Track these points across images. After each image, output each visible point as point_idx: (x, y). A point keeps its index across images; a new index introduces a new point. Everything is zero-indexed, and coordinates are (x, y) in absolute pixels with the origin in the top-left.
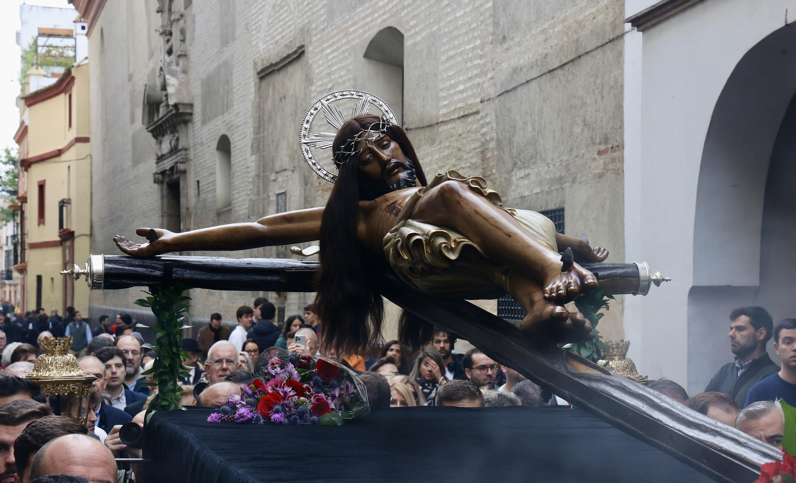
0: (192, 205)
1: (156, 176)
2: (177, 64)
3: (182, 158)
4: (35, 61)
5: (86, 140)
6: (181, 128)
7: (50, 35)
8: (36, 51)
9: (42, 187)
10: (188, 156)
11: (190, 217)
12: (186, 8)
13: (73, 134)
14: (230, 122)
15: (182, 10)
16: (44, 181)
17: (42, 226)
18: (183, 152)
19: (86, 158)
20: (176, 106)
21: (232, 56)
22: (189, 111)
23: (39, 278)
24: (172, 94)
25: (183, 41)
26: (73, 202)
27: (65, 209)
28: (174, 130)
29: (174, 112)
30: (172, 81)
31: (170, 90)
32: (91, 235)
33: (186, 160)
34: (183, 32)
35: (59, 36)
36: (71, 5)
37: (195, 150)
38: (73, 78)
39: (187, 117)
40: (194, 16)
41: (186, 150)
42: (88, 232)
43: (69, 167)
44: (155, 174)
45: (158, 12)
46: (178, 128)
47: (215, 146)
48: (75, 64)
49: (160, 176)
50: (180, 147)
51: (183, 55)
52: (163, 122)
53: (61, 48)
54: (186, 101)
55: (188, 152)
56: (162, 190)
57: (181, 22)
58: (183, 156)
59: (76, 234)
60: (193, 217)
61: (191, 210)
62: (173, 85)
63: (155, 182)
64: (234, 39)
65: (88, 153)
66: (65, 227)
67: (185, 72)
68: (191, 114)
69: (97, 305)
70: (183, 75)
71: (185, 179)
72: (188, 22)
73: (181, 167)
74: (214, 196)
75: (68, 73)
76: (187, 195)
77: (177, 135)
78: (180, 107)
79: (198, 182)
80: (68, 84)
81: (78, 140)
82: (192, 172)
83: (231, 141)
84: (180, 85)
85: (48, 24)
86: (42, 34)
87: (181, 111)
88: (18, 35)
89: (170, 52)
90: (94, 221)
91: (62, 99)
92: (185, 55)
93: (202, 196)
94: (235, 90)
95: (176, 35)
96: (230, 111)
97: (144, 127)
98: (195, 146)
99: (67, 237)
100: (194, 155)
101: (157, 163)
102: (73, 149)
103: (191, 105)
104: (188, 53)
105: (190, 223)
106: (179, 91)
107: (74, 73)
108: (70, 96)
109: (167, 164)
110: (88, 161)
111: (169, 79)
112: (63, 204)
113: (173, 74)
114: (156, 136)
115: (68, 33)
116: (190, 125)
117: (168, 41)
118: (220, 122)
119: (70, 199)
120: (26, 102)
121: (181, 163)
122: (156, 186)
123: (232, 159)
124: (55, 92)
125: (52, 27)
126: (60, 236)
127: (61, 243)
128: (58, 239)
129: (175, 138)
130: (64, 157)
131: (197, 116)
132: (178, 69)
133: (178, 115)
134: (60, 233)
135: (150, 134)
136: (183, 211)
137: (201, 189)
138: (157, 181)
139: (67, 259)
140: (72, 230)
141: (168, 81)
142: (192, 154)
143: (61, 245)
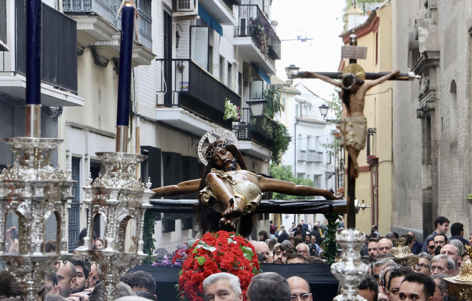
0: (439, 139)
1: (419, 112)
2: (430, 17)
3: (431, 98)
4: (353, 2)
6: (431, 71)
10: (436, 96)
11: (438, 148)
13: (378, 69)
18: (432, 93)
19: (387, 91)
20: (425, 53)
21: (458, 14)
22: (436, 57)
24: (422, 43)
26: (378, 131)
27: (371, 137)
28: (427, 73)
29: (424, 58)
30: (423, 31)
31: (421, 40)
32: (392, 161)
33: (434, 100)
37: (440, 91)
38: (378, 19)
39: (435, 63)
41: (434, 91)
42: (390, 159)
43: (375, 99)
44: (418, 110)
46: (430, 72)
47: (449, 89)
48: (380, 6)
49: (421, 112)
50: (430, 89)
51: (434, 9)
52: (419, 66)
54: (435, 49)
55: (436, 93)
56: (423, 124)
58: (432, 96)
59: (380, 161)
60: (439, 148)
61: (438, 142)
62: (424, 35)
65: (389, 86)
66: (371, 154)
67: (435, 23)
68: (438, 60)
69: (396, 226)
70: (433, 26)
71: (434, 115)
73: (431, 105)
74: (449, 131)
75: (374, 14)
76: (435, 130)
77: (428, 77)
78: (429, 54)
79: (442, 118)
80: (375, 23)
82: (439, 110)
83: (457, 85)
84: (430, 35)
87: (429, 58)
89: (426, 6)
90: (394, 148)
91: (372, 36)
92: (436, 9)
93: (444, 130)
96: (456, 60)
98: (441, 87)
99: (373, 162)
100: (441, 95)
101: (420, 101)
103: (438, 52)
104: (438, 7)
105: (437, 153)
106: (429, 40)
107: (378, 14)
108: (377, 35)
109: (424, 102)
110: (390, 93)
111: (421, 30)
112: (370, 133)
113: (424, 25)
116: (437, 68)
118: (452, 68)
119: (375, 129)
120: (344, 39)
121: (430, 102)
122: (419, 119)
123: (457, 100)
124: (366, 31)
126: (368, 162)
127: (370, 168)
128: (367, 165)
129: (427, 80)
131: (442, 63)
132: (430, 20)
133: (427, 61)
134: (368, 159)
136: (433, 143)
137: (444, 124)
138: (419, 117)
139: (374, 183)
140: (377, 157)
141: (420, 33)
142: (439, 94)
143: (370, 170)
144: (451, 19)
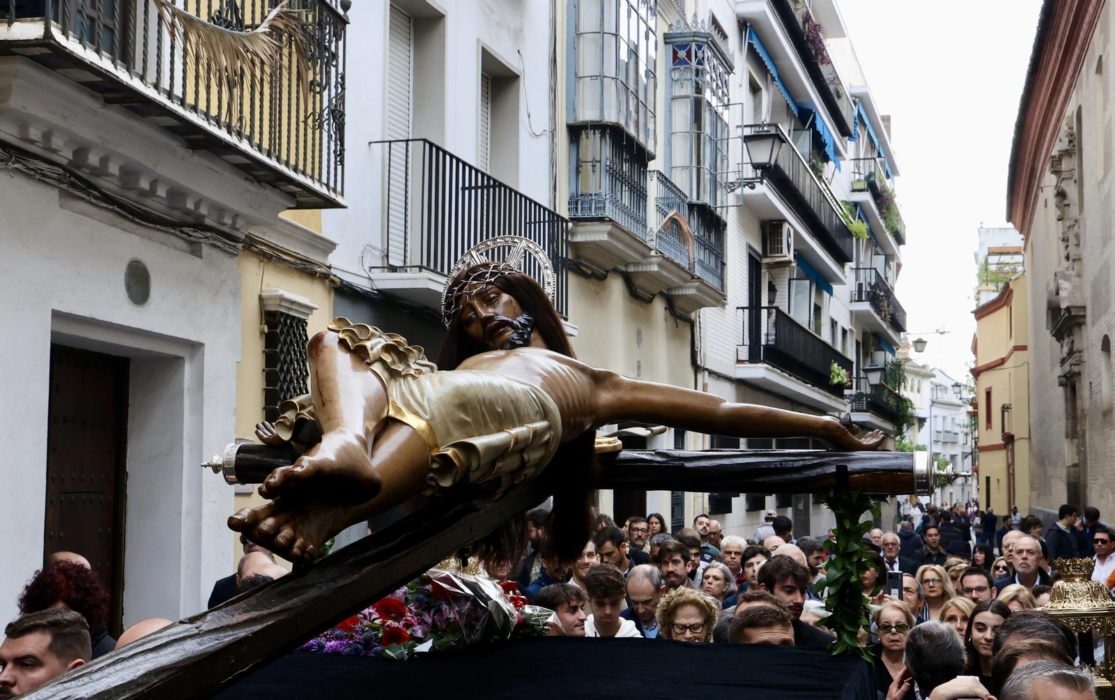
0: (1087, 407)
1: (1060, 379)
2: (1073, 269)
3: (1076, 361)
4: (985, 279)
5: (1024, 348)
6: (1076, 330)
7: (1001, 254)
8: (986, 270)
9: (988, 394)
10: (1082, 358)
11: (1085, 418)
12: (1080, 214)
13: (1012, 344)
14: (1110, 321)
15: (1078, 216)
16: (991, 388)
17: (989, 430)
18: (1077, 354)
19: (1023, 365)
20: (1068, 309)
21: (1110, 255)
22: (1082, 313)
23: (988, 479)
24: (1064, 298)
25: (1078, 245)
26: (1013, 407)
27: (1006, 413)
28: (1070, 334)
29: (1066, 315)
30: (1065, 285)
31: (1063, 294)
32: (1029, 438)
33: (1080, 363)
34: (1077, 237)
35: (1008, 253)
36: (1010, 223)
37: (1088, 352)
38: (1011, 291)
39: (1080, 320)
40: (1085, 220)
41: (1080, 352)
42: (1027, 436)
43: (1010, 374)
44: (1059, 377)
45: (1059, 220)
46: (1073, 331)
47: (1100, 347)
48: (1013, 278)
49: (1064, 379)
50: (1075, 350)
51: (1078, 260)
52: (1061, 325)
53: (1012, 264)
54: (1080, 304)
55: (1082, 354)
56: (1066, 392)
57: (1076, 227)
58: (1077, 358)
59: (1015, 438)
60: (1088, 418)
61: (1086, 412)
62: (1066, 289)
63: (1060, 386)
64: (1111, 239)
65: (1026, 360)
66: (1006, 431)
67: (1079, 275)
68: (1084, 316)
69: (1035, 507)
70: (1077, 279)
71: (1080, 380)
72: (1082, 227)
73: (1076, 369)
74: (1101, 397)
75: (1007, 286)
76: (1081, 397)
77: (1072, 337)
78: (1072, 310)
79: (1091, 383)
80: (1008, 297)
81: (1016, 348)
82: (1087, 374)
83: (1111, 341)
84: (1073, 288)
85: (998, 243)
86: (992, 253)
87: (1073, 314)
88: (976, 255)
89: (1067, 258)
90: (1031, 424)
91: (1005, 310)
92: (1080, 259)
93: (1094, 396)
94: (1112, 289)
95: (1072, 241)
96: (1109, 311)
97: (1049, 332)
98: (1088, 347)
99: (1009, 439)
100: (1088, 356)
101: (1061, 366)
102: (1012, 356)
103: (1084, 308)
104: (1082, 257)
105: (1085, 425)
106: (1072, 294)
107: (1012, 286)
108: (1011, 307)
109: (1067, 367)
110: (1025, 367)
111: (1062, 283)
112: (1005, 409)
113: (1066, 278)
114: (1058, 340)
115: (1017, 250)
116: (1083, 327)
117: (1067, 247)
118: (1103, 322)
119: (1010, 405)
120: (975, 316)
121: (1075, 365)
122: (1061, 388)
123: (1112, 358)
124: (999, 305)
125: (1002, 245)
126: (1003, 439)
127: (1005, 446)
128: (1002, 442)
129: (1070, 341)
130: (1007, 365)
131: (1089, 319)
132: (1073, 273)
133: (1071, 318)
134: (1002, 436)
135: (1054, 339)
136: (1079, 412)
137: (1093, 390)
138: (1061, 384)
139: (1010, 461)
140: (1012, 434)
141: (1061, 286)
142: (1085, 356)
143: (1005, 448)
144: (1100, 265)
